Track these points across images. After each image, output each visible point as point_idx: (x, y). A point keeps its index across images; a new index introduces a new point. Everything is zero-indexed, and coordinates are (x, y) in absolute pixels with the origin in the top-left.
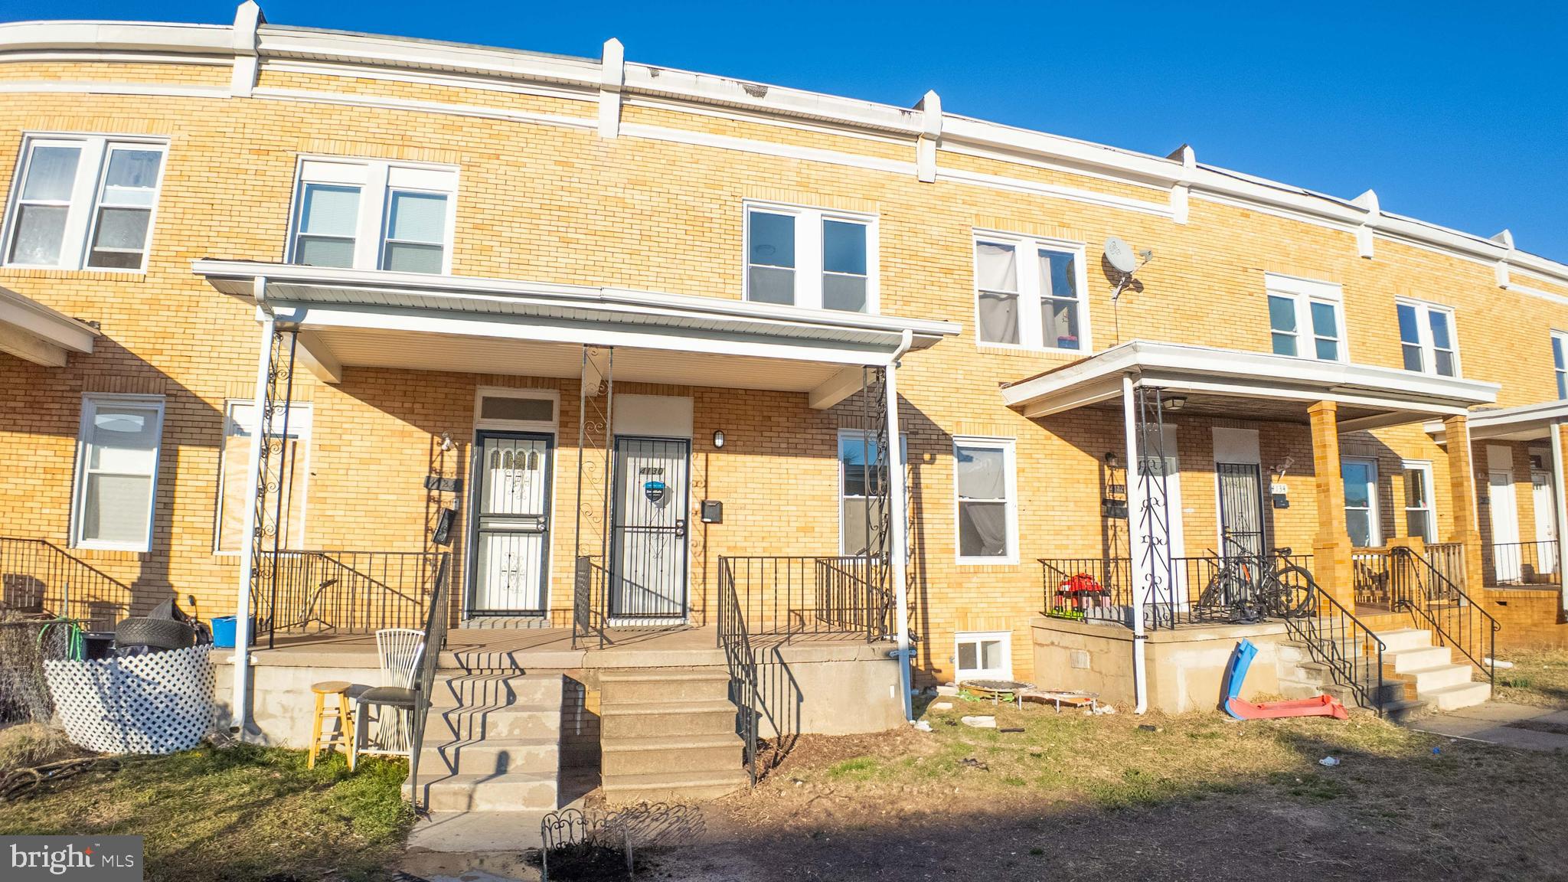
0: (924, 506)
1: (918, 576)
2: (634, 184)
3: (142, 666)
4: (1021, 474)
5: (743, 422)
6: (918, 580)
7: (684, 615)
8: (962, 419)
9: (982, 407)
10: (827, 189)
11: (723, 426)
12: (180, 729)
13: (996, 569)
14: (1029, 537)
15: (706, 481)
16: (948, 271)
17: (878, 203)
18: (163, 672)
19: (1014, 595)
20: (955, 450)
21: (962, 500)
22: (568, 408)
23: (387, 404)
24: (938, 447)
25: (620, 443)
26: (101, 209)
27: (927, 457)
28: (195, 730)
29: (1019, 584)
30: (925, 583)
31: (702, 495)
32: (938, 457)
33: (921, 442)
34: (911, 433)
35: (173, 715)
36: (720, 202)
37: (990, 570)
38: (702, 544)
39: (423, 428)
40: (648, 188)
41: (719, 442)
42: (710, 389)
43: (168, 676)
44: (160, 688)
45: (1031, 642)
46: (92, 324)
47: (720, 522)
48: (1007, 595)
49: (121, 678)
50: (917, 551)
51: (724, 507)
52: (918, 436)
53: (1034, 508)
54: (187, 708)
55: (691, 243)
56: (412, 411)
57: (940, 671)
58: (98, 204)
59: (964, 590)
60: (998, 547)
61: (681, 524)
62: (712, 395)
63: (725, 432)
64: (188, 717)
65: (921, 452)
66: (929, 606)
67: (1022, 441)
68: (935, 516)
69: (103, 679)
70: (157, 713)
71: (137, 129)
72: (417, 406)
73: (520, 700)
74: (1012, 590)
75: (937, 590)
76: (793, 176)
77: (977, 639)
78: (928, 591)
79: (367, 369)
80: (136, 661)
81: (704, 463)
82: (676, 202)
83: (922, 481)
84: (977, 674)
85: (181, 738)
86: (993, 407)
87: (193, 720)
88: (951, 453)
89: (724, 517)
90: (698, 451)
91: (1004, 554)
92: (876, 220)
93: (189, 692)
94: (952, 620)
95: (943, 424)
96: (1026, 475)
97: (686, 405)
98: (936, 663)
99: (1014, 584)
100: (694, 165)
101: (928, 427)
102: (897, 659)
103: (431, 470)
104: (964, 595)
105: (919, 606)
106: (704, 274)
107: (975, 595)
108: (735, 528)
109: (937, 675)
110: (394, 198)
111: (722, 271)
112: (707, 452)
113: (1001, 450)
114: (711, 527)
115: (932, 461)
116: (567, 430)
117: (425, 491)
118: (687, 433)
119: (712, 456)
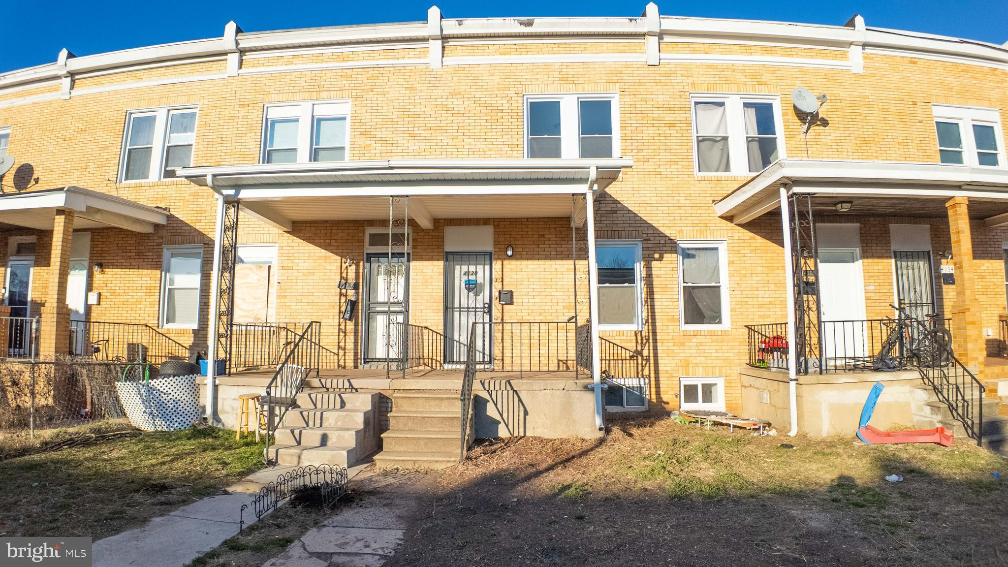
0: (655, 290)
1: (651, 337)
2: (453, 95)
3: (161, 384)
4: (731, 265)
5: (525, 239)
6: (651, 341)
7: (490, 362)
8: (683, 228)
9: (699, 218)
10: (581, 80)
11: (513, 243)
12: (181, 418)
13: (711, 333)
14: (738, 310)
15: (502, 278)
16: (671, 125)
17: (617, 84)
18: (172, 388)
19: (726, 351)
20: (680, 251)
21: (685, 285)
22: (418, 237)
23: (318, 241)
24: (665, 249)
25: (447, 256)
26: (169, 147)
27: (657, 256)
28: (189, 419)
29: (730, 344)
30: (656, 342)
31: (500, 287)
32: (665, 255)
33: (652, 246)
34: (644, 240)
35: (178, 411)
36: (508, 99)
37: (706, 334)
38: (501, 317)
39: (336, 254)
40: (462, 96)
41: (510, 253)
42: (504, 219)
43: (175, 390)
44: (170, 396)
45: (739, 385)
46: (165, 209)
47: (512, 303)
48: (720, 351)
49: (150, 390)
50: (650, 321)
51: (514, 294)
52: (649, 242)
53: (742, 289)
54: (185, 407)
55: (490, 127)
56: (330, 245)
57: (668, 403)
58: (167, 144)
59: (686, 348)
60: (716, 318)
61: (486, 306)
62: (505, 223)
63: (514, 246)
64: (186, 412)
65: (653, 252)
66: (659, 358)
67: (731, 241)
68: (663, 297)
69: (142, 391)
70: (169, 409)
71: (182, 101)
72: (333, 241)
73: (348, 406)
74: (723, 347)
75: (666, 348)
76: (556, 75)
77: (699, 382)
78: (658, 348)
79: (306, 222)
80: (158, 382)
81: (501, 267)
82: (479, 102)
83: (653, 273)
84: (700, 406)
85: (182, 423)
86: (708, 218)
87: (189, 414)
88: (676, 252)
89: (515, 300)
90: (497, 259)
91: (720, 322)
92: (617, 96)
93: (187, 399)
94: (677, 368)
95: (668, 233)
96: (735, 265)
97: (488, 231)
98: (665, 397)
99: (725, 344)
100: (491, 78)
101: (657, 235)
103: (341, 278)
104: (687, 351)
105: (652, 358)
106: (499, 146)
107: (695, 351)
108: (521, 308)
109: (666, 406)
110: (317, 123)
111: (510, 143)
112: (503, 260)
113: (717, 249)
114: (506, 307)
115: (661, 258)
116: (417, 250)
117: (338, 290)
118: (490, 248)
119: (505, 262)
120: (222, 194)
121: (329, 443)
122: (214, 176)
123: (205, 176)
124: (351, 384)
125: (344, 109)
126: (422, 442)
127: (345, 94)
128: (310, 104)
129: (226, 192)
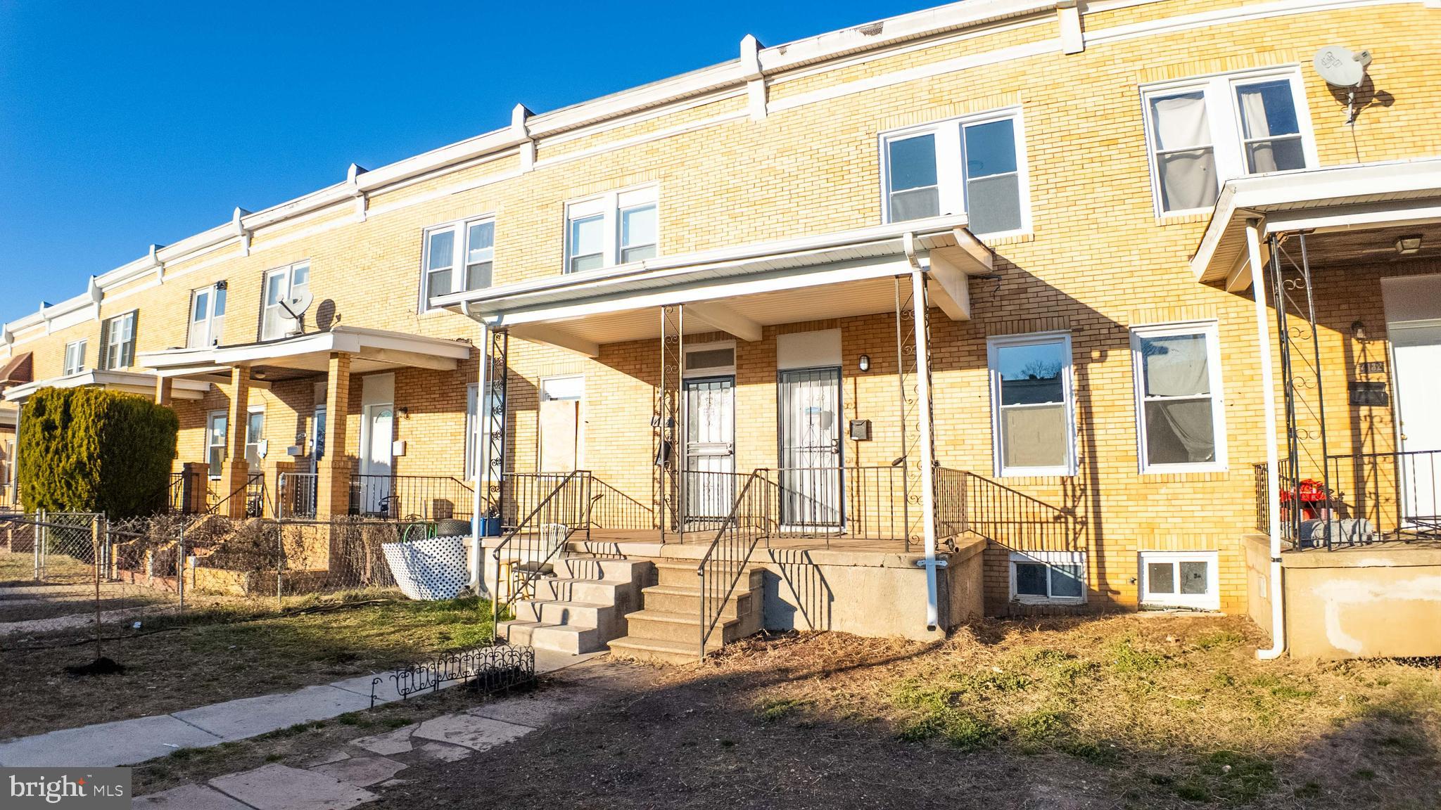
0: (1094, 410)
1: (1089, 487)
2: (782, 153)
3: (425, 546)
4: (1226, 362)
5: (886, 344)
6: (1089, 492)
7: (842, 524)
8: (1139, 307)
9: (1166, 288)
10: (963, 96)
11: (869, 351)
12: (447, 586)
13: (1192, 479)
14: (1239, 438)
15: (856, 403)
16: (1110, 142)
17: (1019, 92)
18: (438, 551)
19: (1219, 507)
20: (1138, 345)
21: (1149, 399)
22: (743, 353)
23: (627, 367)
24: (1109, 342)
25: (781, 377)
26: (470, 267)
27: (1095, 354)
28: (457, 588)
29: (1226, 495)
30: (1098, 495)
31: (852, 416)
32: (1110, 353)
33: (1088, 338)
34: (1074, 330)
35: (443, 577)
36: (857, 143)
37: (1184, 479)
38: (855, 460)
39: (648, 382)
40: (794, 152)
41: (864, 366)
42: (856, 318)
43: (441, 553)
44: (435, 560)
45: (1243, 564)
46: (467, 341)
47: (868, 438)
48: (1210, 508)
49: (414, 553)
50: (1087, 460)
51: (873, 425)
52: (1082, 333)
53: (1246, 401)
54: (452, 573)
55: (833, 189)
56: (641, 371)
57: (1118, 593)
58: (467, 264)
59: (1149, 503)
60: (1205, 453)
61: (834, 443)
62: (858, 323)
63: (871, 356)
64: (453, 579)
65: (1088, 350)
66: (1103, 520)
67: (1225, 322)
68: (1108, 420)
69: (406, 554)
70: (434, 575)
71: (478, 211)
72: (644, 366)
73: (607, 577)
74: (1215, 502)
75: (1114, 503)
76: (925, 95)
77: (1175, 560)
78: (1102, 504)
79: (613, 344)
80: (422, 543)
81: (853, 386)
82: (817, 156)
83: (1091, 382)
84: (1176, 598)
85: (448, 592)
86: (1181, 287)
87: (456, 581)
88: (1128, 346)
89: (874, 435)
90: (847, 376)
91: (1212, 459)
92: (1020, 111)
93: (454, 564)
94: (1134, 537)
95: (1114, 315)
96: (1232, 361)
97: (835, 336)
98: (1113, 583)
99: (1219, 496)
100: (832, 118)
101: (1096, 321)
102: (924, 567)
103: (655, 412)
104: (1150, 509)
105: (1091, 520)
106: (846, 214)
107: (1165, 509)
108: (884, 444)
109: (1115, 597)
110: (622, 218)
111: (861, 207)
112: (855, 376)
113: (1203, 336)
114: (861, 444)
115: (1103, 358)
116: (741, 371)
117: (652, 429)
118: (838, 361)
119: (860, 379)
120: (484, 323)
121: (570, 622)
122: (469, 302)
123: (459, 303)
124: (618, 550)
125: (652, 194)
126: (671, 628)
127: (653, 174)
128: (614, 193)
129: (489, 319)
